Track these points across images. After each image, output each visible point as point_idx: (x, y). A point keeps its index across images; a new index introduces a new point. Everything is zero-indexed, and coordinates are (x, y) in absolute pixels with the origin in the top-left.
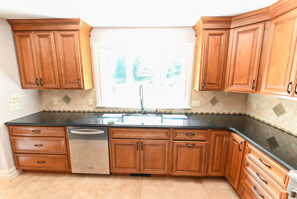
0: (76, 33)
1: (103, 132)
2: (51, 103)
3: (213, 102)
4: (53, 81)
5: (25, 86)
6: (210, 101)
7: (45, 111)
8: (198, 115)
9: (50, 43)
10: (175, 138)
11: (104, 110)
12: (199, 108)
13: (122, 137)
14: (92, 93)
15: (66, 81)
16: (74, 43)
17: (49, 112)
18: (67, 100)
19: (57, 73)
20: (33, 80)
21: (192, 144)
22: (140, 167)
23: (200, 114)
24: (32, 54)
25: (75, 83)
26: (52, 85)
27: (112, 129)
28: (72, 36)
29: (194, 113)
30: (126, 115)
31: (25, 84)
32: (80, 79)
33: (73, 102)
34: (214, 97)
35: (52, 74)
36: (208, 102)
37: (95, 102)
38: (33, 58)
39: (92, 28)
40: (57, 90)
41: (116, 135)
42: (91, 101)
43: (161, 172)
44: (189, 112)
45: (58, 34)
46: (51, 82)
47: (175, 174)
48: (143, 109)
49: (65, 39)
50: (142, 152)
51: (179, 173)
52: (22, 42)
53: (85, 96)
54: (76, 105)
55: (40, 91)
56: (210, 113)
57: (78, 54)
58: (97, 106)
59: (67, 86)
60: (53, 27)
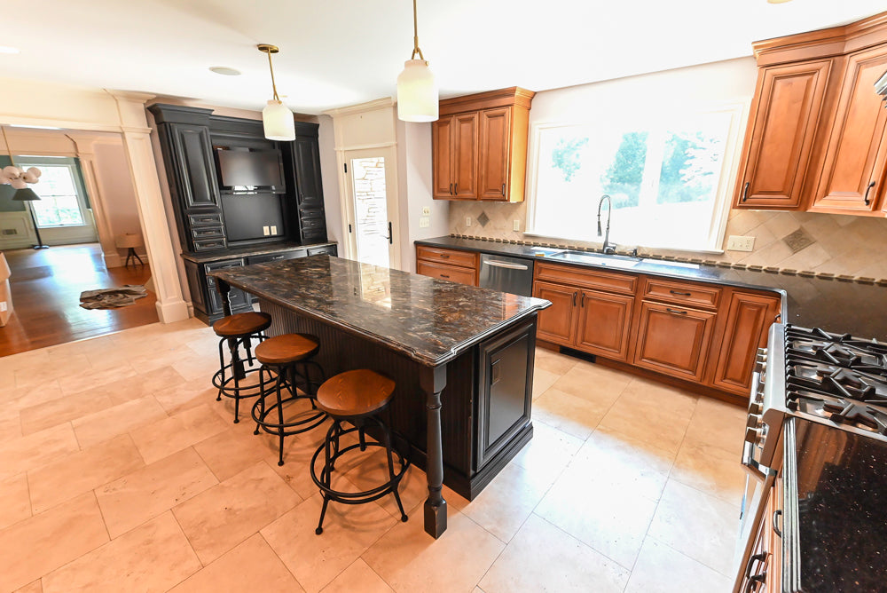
0: (508, 111)
1: (525, 267)
2: (462, 225)
3: (794, 242)
4: (470, 188)
5: (436, 195)
6: (783, 239)
7: (453, 236)
8: (742, 271)
9: (473, 130)
10: (647, 296)
11: (536, 241)
12: (748, 254)
13: (553, 280)
14: (521, 209)
15: (486, 187)
16: (504, 126)
17: (458, 237)
18: (483, 219)
19: (476, 175)
20: (447, 186)
21: (681, 311)
22: (576, 337)
23: (749, 269)
24: (450, 149)
25: (498, 190)
26: (468, 195)
27: (539, 264)
28: (503, 115)
29: (733, 264)
30: (571, 253)
31: (437, 193)
32: (505, 185)
33: (491, 224)
34: (799, 230)
35: (470, 177)
36: (778, 242)
37: (524, 227)
38: (450, 154)
39: (535, 93)
40: (473, 202)
41: (544, 275)
42: (517, 223)
43: (612, 355)
44: (718, 262)
45: (484, 115)
46: (468, 189)
47: (638, 363)
48: (606, 244)
49: (494, 121)
50: (582, 310)
51: (646, 364)
52: (441, 132)
53: (510, 214)
54: (495, 229)
55: (451, 203)
56: (780, 271)
57: (507, 145)
58: (526, 233)
59: (487, 196)
60: (479, 105)
